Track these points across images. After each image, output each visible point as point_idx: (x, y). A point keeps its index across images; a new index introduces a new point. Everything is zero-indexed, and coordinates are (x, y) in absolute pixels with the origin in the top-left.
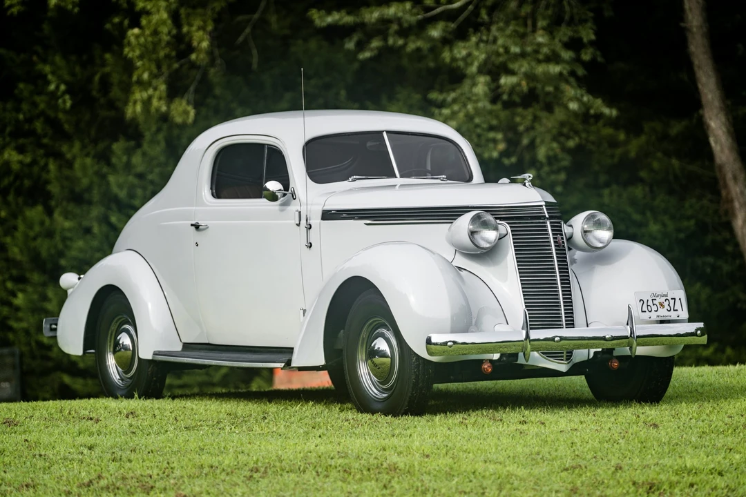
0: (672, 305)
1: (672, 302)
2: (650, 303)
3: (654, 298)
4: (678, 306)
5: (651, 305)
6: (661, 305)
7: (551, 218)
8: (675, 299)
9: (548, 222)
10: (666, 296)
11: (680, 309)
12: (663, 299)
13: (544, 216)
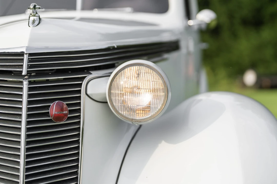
13: (22, 72)
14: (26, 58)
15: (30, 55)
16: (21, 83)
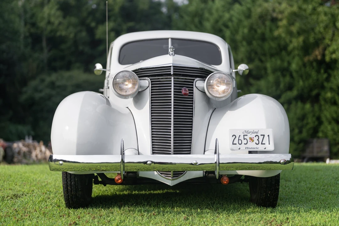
0: (260, 140)
1: (261, 138)
2: (242, 138)
3: (245, 134)
4: (266, 141)
5: (242, 139)
6: (251, 139)
7: (174, 75)
8: (264, 135)
9: (172, 78)
10: (257, 133)
11: (267, 143)
12: (253, 135)
13: (171, 73)
14: (172, 68)
15: (174, 67)
16: (171, 78)
